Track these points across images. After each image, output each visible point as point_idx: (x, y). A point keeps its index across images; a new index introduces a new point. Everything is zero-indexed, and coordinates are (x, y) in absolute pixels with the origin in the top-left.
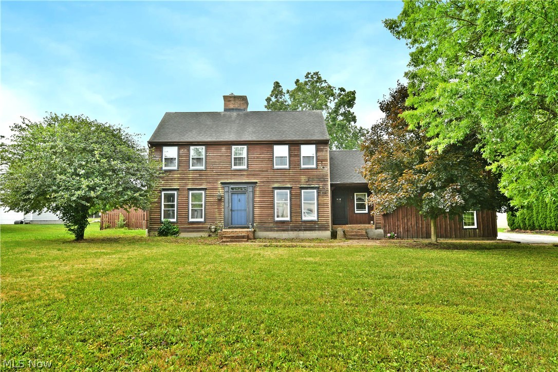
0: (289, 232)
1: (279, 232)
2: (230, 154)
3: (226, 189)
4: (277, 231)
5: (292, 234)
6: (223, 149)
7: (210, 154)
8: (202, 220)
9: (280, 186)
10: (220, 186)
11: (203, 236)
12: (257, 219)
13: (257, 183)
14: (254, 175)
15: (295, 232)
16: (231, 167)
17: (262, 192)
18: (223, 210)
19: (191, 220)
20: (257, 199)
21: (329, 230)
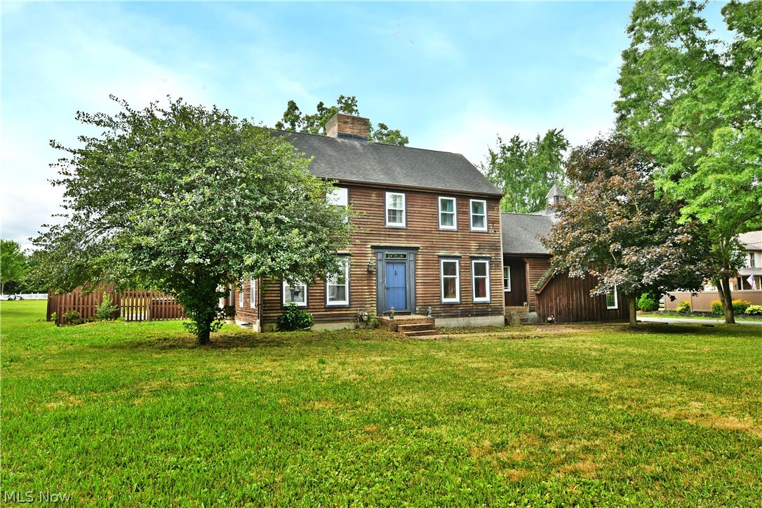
0: (459, 319)
1: (447, 319)
2: (382, 204)
3: (380, 256)
4: (445, 317)
5: (461, 321)
6: (374, 196)
7: (355, 202)
8: (346, 303)
9: (447, 254)
10: (369, 251)
11: (347, 328)
12: (420, 301)
13: (418, 248)
14: (414, 237)
15: (465, 318)
16: (385, 224)
17: (426, 261)
18: (375, 287)
19: (329, 303)
20: (419, 272)
21: (502, 314)
